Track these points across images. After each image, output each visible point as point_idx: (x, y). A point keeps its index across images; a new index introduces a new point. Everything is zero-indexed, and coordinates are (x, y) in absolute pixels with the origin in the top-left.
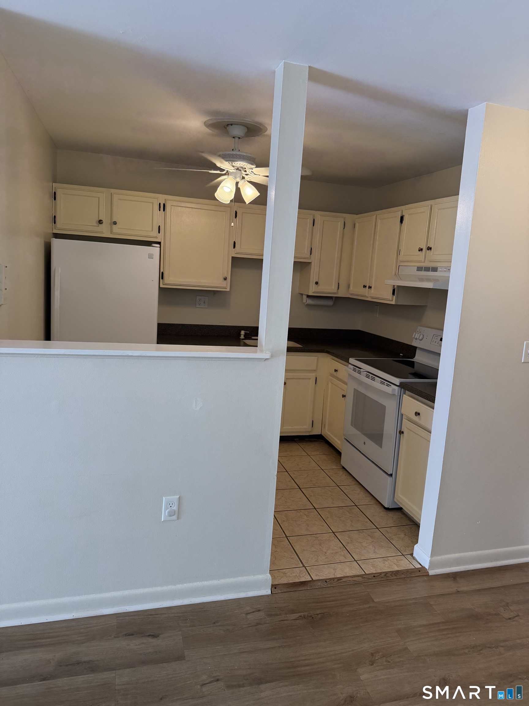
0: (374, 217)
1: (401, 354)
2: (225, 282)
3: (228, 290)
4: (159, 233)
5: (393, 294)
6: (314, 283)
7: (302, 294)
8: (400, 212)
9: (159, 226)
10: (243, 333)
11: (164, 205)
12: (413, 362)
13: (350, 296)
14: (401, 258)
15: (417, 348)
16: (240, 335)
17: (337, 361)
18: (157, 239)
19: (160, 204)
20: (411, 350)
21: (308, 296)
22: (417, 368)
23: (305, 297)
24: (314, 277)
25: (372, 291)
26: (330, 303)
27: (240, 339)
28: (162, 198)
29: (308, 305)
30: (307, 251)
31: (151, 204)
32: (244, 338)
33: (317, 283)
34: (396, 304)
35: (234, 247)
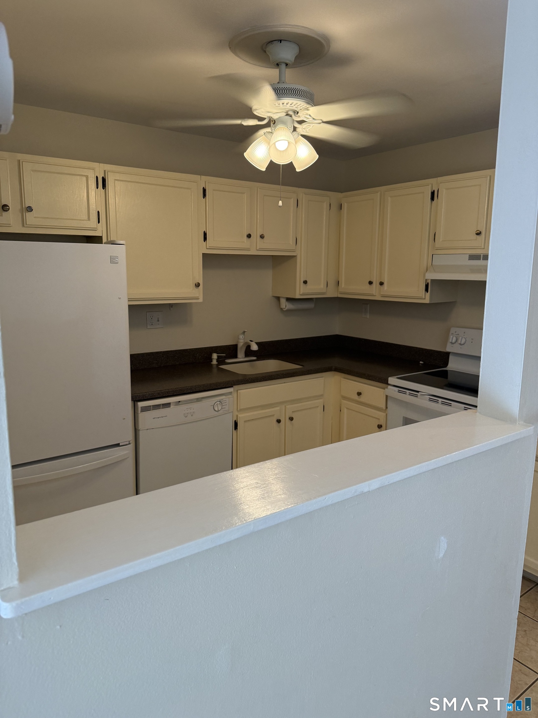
0: (379, 194)
1: (421, 362)
2: (197, 290)
3: (201, 300)
4: (99, 222)
5: (427, 290)
6: (302, 282)
7: (278, 298)
8: (430, 186)
9: (98, 212)
10: (215, 356)
11: (104, 180)
12: (447, 371)
13: (340, 296)
14: (438, 244)
15: (450, 354)
16: (211, 360)
17: (355, 381)
18: (96, 231)
19: (97, 177)
20: (444, 357)
21: (288, 299)
22: (450, 378)
23: (283, 301)
24: (301, 275)
25: (385, 288)
26: (311, 305)
27: (212, 365)
28: (99, 169)
29: (289, 312)
30: (292, 241)
31: (84, 178)
32: (217, 363)
33: (305, 282)
34: (431, 303)
35: (205, 239)
